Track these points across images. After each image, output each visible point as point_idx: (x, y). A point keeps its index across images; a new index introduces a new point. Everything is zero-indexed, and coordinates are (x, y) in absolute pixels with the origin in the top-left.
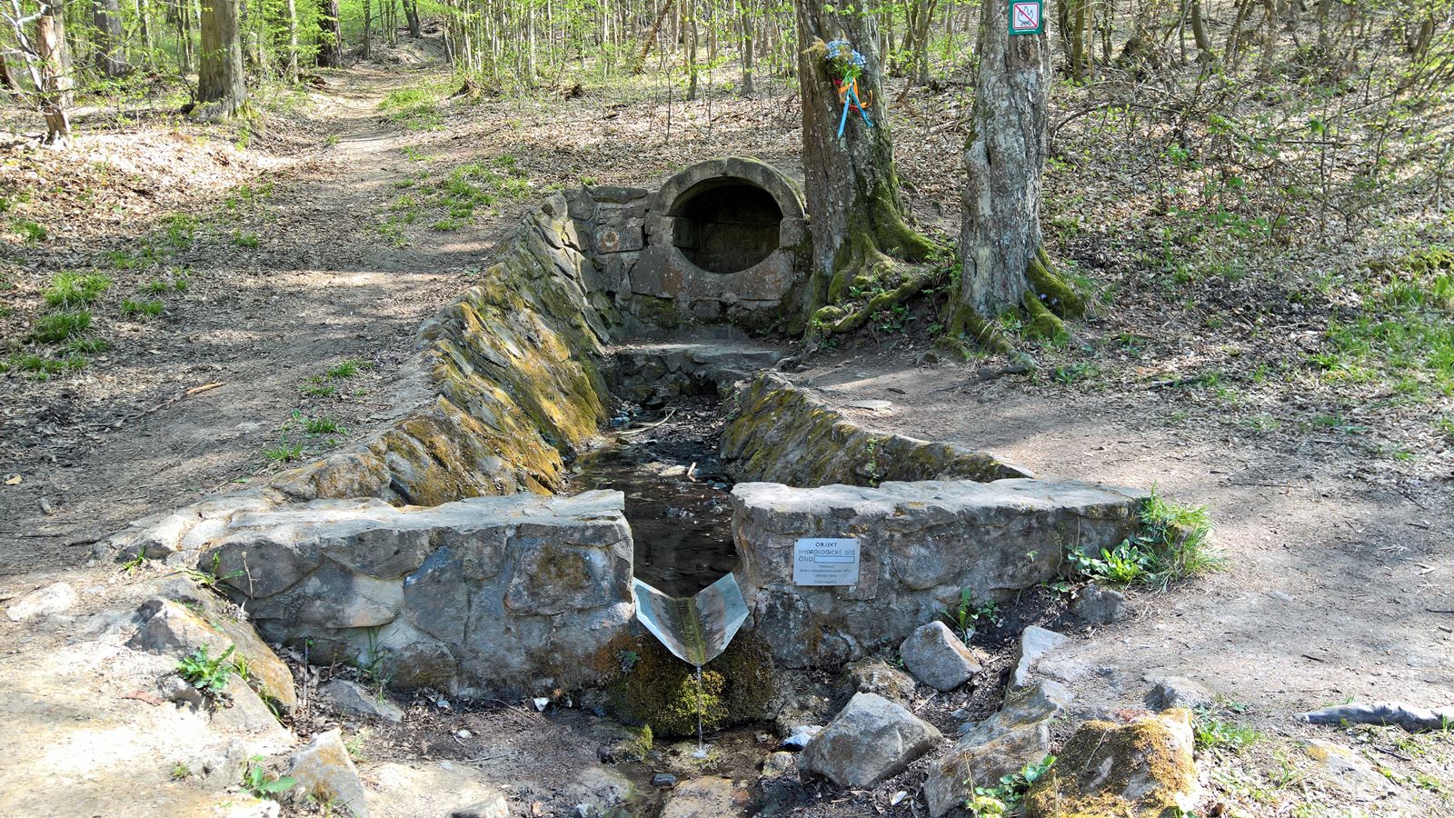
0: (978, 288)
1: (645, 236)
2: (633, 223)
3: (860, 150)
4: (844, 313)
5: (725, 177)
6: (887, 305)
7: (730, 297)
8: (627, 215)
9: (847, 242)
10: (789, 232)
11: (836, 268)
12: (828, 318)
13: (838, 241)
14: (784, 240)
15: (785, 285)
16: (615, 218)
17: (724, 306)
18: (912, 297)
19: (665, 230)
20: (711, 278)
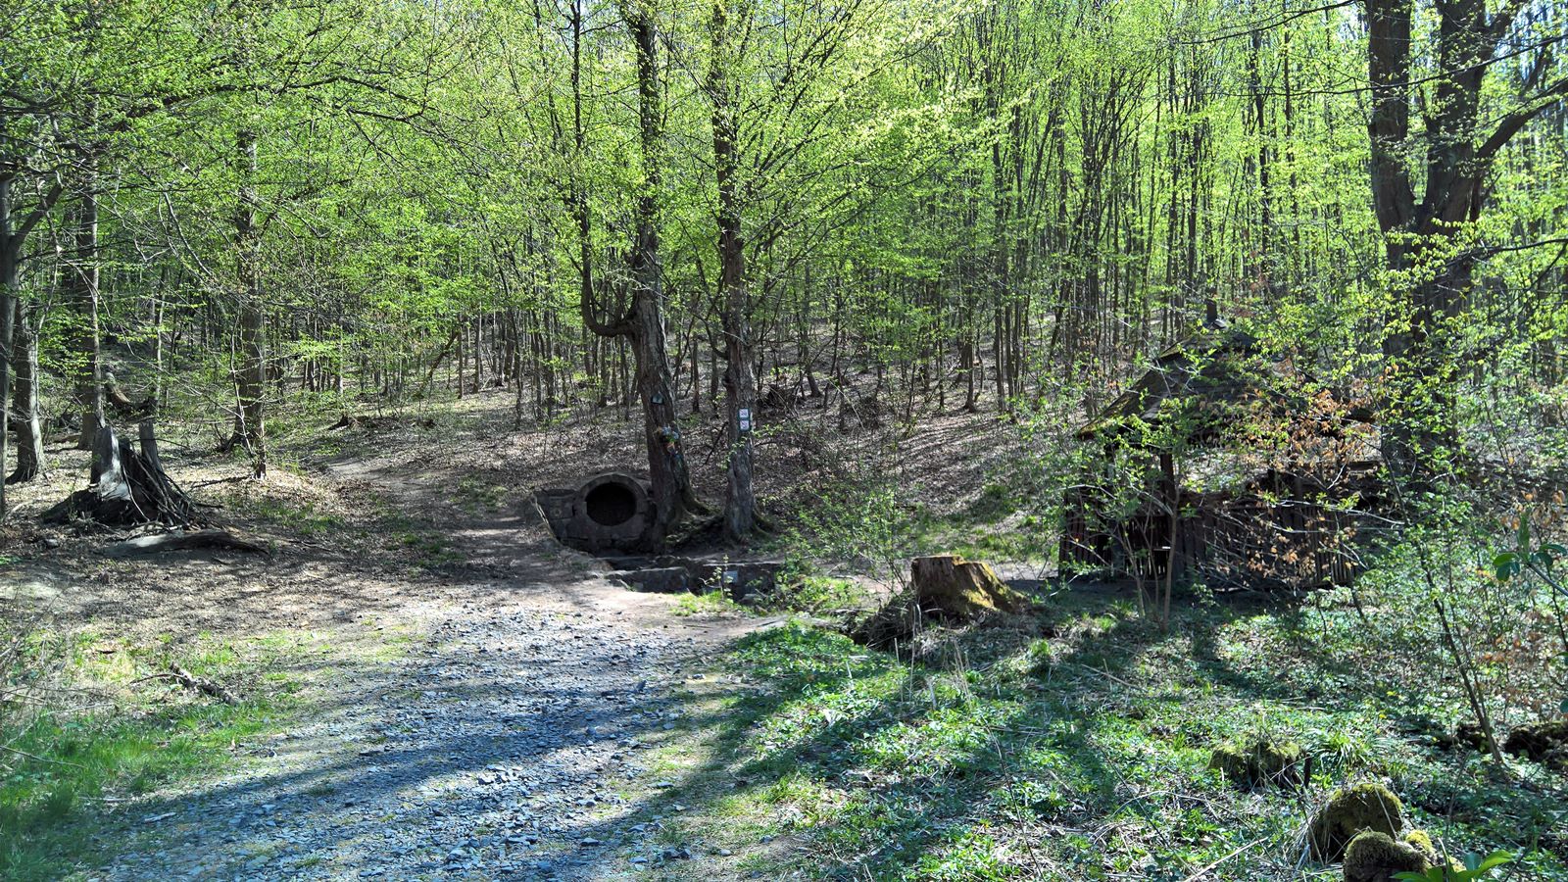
0: (735, 522)
1: (574, 511)
2: (568, 505)
3: (677, 471)
4: (679, 537)
5: (611, 483)
6: (698, 532)
7: (616, 536)
8: (564, 502)
9: (673, 508)
10: (641, 505)
11: (669, 520)
12: (673, 539)
13: (669, 509)
14: (639, 509)
15: (641, 530)
16: (558, 503)
17: (613, 541)
18: (708, 528)
19: (583, 507)
20: (606, 529)
